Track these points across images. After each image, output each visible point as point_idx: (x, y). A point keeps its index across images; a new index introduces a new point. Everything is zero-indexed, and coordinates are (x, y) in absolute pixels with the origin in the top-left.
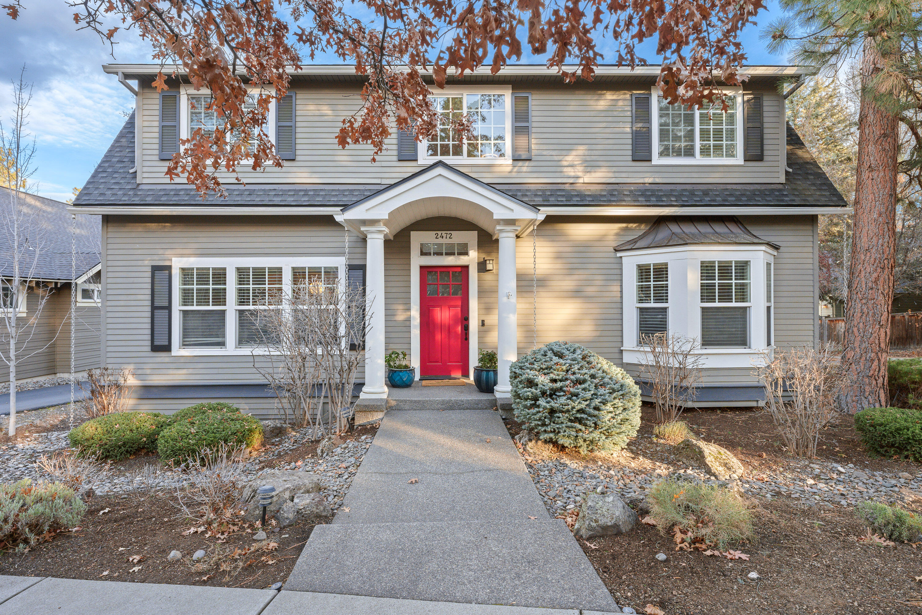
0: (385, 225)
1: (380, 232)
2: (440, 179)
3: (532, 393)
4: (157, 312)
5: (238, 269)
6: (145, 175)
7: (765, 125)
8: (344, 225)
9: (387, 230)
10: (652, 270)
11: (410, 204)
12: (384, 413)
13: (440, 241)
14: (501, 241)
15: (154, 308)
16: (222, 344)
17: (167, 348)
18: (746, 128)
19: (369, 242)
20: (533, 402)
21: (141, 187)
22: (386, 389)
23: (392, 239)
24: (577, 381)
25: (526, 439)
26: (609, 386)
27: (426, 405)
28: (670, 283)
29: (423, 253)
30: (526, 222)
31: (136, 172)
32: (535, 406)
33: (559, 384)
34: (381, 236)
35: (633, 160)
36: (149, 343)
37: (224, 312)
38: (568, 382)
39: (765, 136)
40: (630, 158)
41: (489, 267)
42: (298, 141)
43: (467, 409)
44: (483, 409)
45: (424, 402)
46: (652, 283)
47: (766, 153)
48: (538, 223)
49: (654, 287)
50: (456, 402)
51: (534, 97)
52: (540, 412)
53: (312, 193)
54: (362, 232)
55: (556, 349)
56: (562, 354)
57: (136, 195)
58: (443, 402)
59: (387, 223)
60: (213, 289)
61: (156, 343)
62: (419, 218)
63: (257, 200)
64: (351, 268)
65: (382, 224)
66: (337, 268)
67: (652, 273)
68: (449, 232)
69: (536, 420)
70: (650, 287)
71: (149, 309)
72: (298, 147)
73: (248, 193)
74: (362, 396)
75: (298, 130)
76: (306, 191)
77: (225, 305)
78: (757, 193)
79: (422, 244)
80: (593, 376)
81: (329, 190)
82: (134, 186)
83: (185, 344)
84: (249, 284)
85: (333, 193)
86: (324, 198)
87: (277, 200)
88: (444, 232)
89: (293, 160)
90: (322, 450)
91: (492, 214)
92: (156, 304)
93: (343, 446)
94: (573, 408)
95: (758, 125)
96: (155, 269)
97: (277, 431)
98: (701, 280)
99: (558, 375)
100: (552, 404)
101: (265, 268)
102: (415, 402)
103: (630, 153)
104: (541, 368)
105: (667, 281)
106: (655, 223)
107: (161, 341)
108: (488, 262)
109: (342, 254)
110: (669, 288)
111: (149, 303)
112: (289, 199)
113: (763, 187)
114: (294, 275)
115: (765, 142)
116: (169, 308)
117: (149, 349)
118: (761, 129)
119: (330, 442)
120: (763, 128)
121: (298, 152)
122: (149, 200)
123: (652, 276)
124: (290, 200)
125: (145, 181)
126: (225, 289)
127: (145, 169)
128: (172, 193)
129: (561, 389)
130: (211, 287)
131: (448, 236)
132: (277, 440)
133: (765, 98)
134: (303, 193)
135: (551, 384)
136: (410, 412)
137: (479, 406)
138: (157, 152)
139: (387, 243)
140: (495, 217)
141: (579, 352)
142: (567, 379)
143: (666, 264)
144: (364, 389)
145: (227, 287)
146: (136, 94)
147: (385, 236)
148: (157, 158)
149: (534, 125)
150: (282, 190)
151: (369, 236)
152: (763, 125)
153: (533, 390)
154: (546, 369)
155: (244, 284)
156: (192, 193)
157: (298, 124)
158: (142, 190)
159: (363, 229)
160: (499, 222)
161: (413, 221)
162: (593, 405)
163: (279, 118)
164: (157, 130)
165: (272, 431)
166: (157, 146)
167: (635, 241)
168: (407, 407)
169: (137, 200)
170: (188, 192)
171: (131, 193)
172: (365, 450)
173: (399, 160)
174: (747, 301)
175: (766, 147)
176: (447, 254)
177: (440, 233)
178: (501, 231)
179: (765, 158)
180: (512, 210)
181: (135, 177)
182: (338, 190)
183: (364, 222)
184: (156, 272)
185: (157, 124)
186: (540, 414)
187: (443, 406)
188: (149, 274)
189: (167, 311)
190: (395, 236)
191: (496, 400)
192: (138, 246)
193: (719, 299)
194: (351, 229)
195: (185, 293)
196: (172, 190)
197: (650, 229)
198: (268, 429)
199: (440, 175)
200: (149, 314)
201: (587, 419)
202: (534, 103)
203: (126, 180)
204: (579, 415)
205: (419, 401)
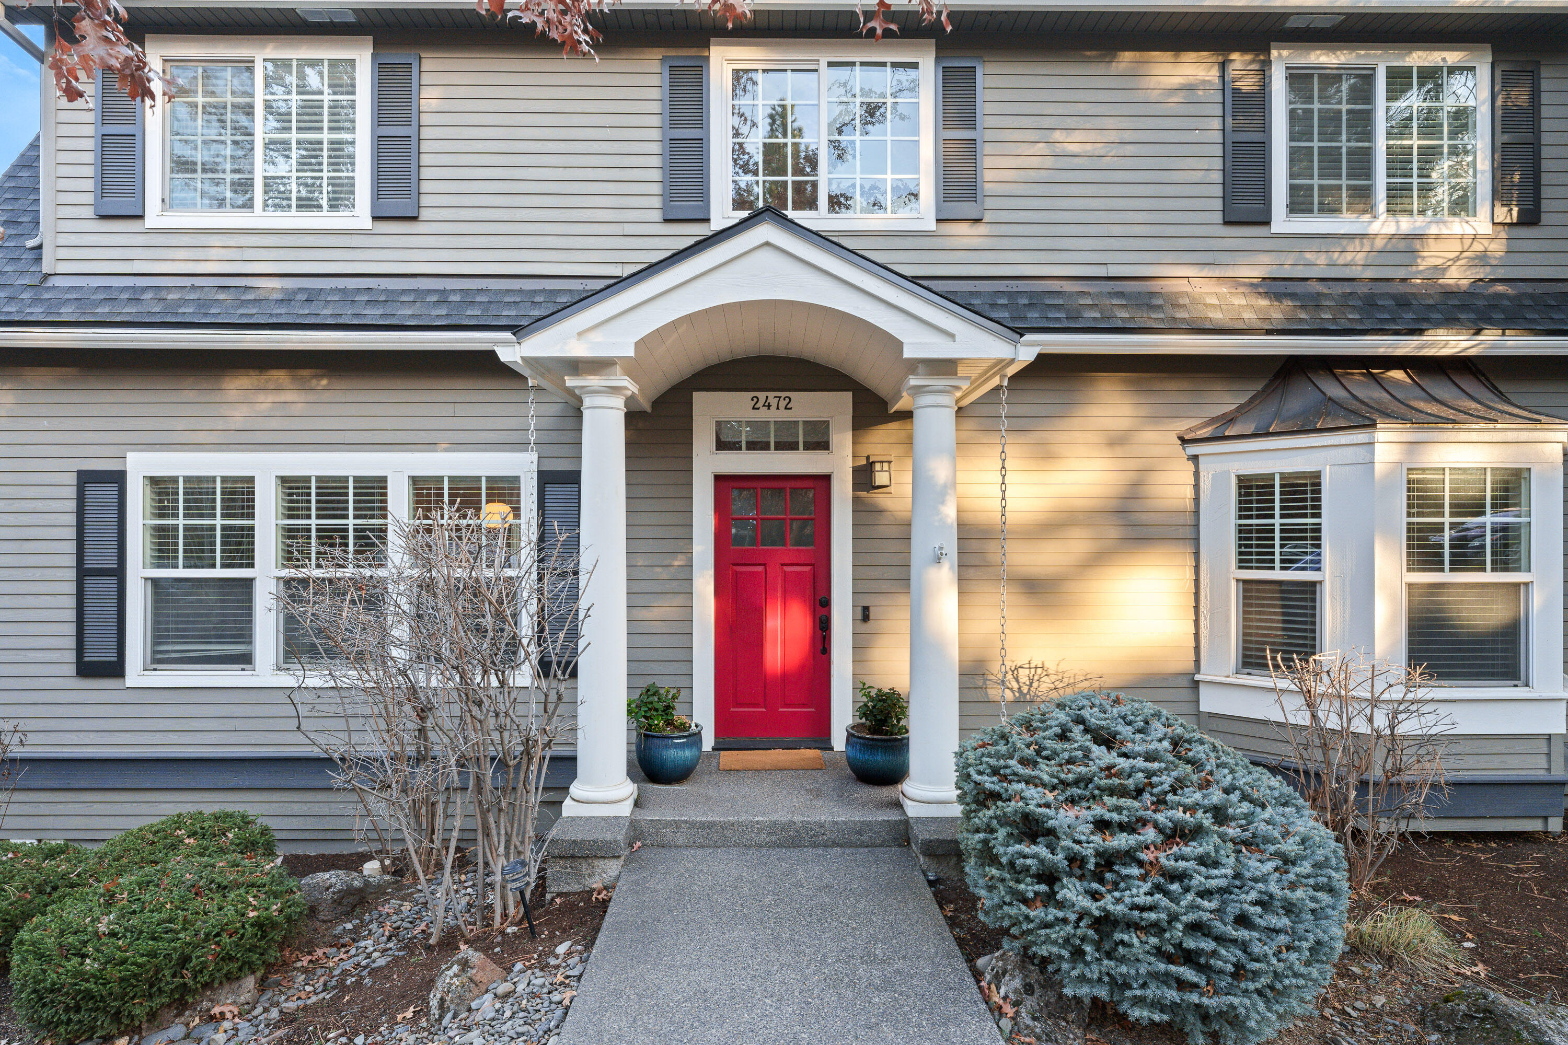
0: (629, 373)
1: (615, 390)
2: (766, 255)
3: (1042, 861)
4: (89, 582)
5: (284, 481)
6: (63, 253)
7: (1546, 138)
8: (525, 372)
9: (632, 387)
10: (1277, 490)
11: (690, 318)
12: (621, 861)
13: (763, 415)
14: (917, 414)
15: (83, 573)
16: (246, 659)
17: (116, 669)
18: (1498, 144)
19: (587, 414)
20: (1043, 888)
21: (53, 282)
22: (629, 789)
23: (648, 409)
24: (1174, 830)
25: (1017, 983)
26: (1272, 848)
27: (729, 833)
28: (1325, 521)
29: (722, 445)
30: (984, 367)
31: (40, 247)
32: (1050, 899)
33: (1122, 841)
34: (619, 402)
35: (1227, 223)
36: (71, 656)
37: (248, 583)
38: (1150, 834)
39: (1545, 165)
40: (1218, 217)
41: (881, 478)
42: (425, 173)
43: (835, 844)
44: (874, 846)
45: (724, 826)
46: (1277, 521)
47: (1545, 205)
48: (1012, 371)
49: (1282, 531)
50: (806, 826)
51: (992, 68)
52: (1065, 921)
53: (456, 298)
54: (570, 391)
55: (1093, 717)
56: (1115, 735)
57: (36, 300)
58: (772, 828)
59: (631, 367)
60: (224, 528)
61: (88, 658)
62: (713, 360)
63: (326, 313)
64: (546, 479)
65: (618, 369)
66: (517, 479)
67: (1277, 497)
68: (783, 394)
69: (1055, 943)
70: (1273, 531)
71: (72, 574)
72: (425, 187)
73: (304, 297)
74: (569, 809)
75: (425, 146)
76: (443, 292)
77: (252, 565)
78: (1527, 302)
79: (718, 423)
80: (1220, 814)
81: (497, 292)
82: (36, 281)
83: (157, 659)
84: (309, 517)
85: (507, 299)
86: (485, 310)
87: (372, 314)
88: (771, 395)
89: (414, 219)
90: (442, 1000)
91: (899, 345)
92: (89, 563)
93: (503, 988)
94: (1173, 918)
95: (1529, 137)
96: (86, 479)
97: (352, 900)
98: (1409, 515)
99: (1118, 809)
100: (1108, 902)
101: (346, 479)
102: (703, 825)
103: (1218, 204)
104: (1062, 782)
105: (1318, 515)
106: (1277, 376)
107: (98, 654)
108: (878, 467)
109: (522, 446)
110: (1324, 534)
111: (72, 561)
112: (400, 312)
113: (1540, 289)
114: (417, 495)
115: (1545, 179)
116: (119, 573)
117: (71, 669)
118: (1535, 147)
119: (464, 978)
120: (1540, 145)
121: (425, 200)
122: (67, 312)
123: (1277, 505)
124: (404, 313)
125: (62, 268)
126: (252, 528)
127: (63, 239)
128: (125, 296)
129: (1129, 856)
130: (219, 522)
131: (783, 404)
132: (349, 926)
133: (1545, 72)
134: (435, 298)
135: (1097, 838)
136: (688, 853)
137: (865, 838)
138: (89, 198)
139: (633, 418)
140: (907, 354)
141: (1158, 729)
142: (1144, 822)
143: (1317, 475)
144: (576, 789)
145: (257, 522)
146: (40, 57)
147: (629, 401)
148: (89, 212)
149: (989, 135)
150: (386, 291)
151: (587, 401)
152: (1539, 138)
153: (1041, 850)
154: (1076, 783)
155: (298, 517)
156: (170, 297)
157: (425, 133)
158: (54, 288)
159: (570, 382)
160: (914, 366)
161: (700, 367)
162: (1233, 910)
163: (380, 116)
164: (90, 144)
165: (338, 902)
166: (89, 185)
167: (1229, 419)
168: (681, 839)
169: (37, 312)
170: (163, 294)
171: (26, 295)
172: (559, 1012)
173: (667, 221)
174: (1518, 569)
175: (1545, 192)
176: (780, 446)
177: (762, 395)
178: (919, 390)
179: (1545, 218)
180: (952, 336)
181: (39, 260)
182: (521, 291)
183: (576, 366)
184: (89, 488)
185: (90, 130)
186: (1069, 929)
187: (774, 838)
188: (72, 492)
189: (113, 581)
190: (657, 403)
191: (906, 823)
192: (45, 424)
193: (1451, 563)
194: (544, 384)
195: (160, 537)
196: (125, 289)
197: (1264, 390)
198: (327, 895)
199: (767, 244)
200: (72, 588)
201: (1214, 953)
202: (991, 82)
203: (19, 266)
204: (1191, 943)
205: (711, 825)
